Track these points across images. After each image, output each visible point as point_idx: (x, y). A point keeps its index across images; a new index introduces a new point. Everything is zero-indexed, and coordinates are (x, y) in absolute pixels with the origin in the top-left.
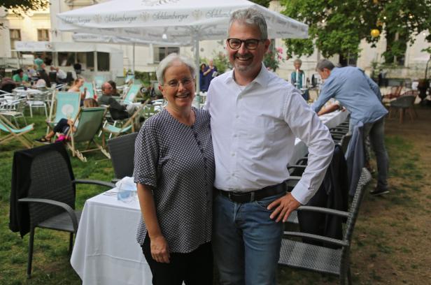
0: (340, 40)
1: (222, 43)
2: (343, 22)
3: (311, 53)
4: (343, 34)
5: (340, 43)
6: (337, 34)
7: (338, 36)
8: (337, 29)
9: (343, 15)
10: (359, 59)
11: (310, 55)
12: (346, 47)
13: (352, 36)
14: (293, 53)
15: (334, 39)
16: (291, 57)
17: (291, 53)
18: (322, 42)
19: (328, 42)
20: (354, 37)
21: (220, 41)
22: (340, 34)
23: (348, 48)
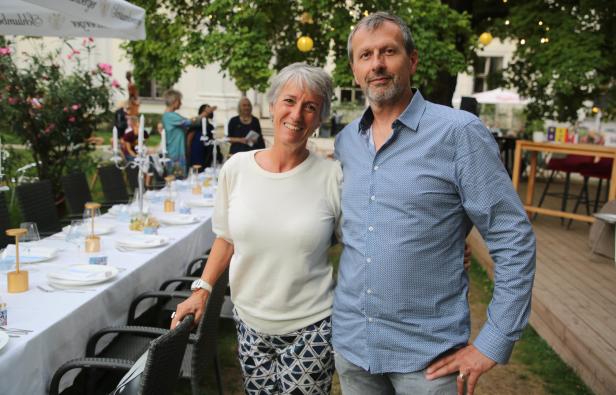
23: (244, 67)
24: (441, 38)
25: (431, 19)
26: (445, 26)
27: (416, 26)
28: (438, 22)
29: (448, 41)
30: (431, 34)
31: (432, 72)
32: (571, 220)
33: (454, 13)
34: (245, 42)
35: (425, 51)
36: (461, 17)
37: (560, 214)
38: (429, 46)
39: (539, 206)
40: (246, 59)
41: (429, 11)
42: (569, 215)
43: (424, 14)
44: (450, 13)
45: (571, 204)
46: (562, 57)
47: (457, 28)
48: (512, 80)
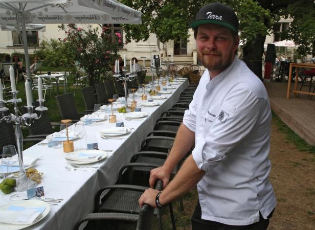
0: (171, 26)
1: (62, 27)
2: (172, 11)
3: (147, 38)
4: (173, 21)
5: (170, 29)
6: (168, 21)
7: (168, 23)
8: (168, 17)
9: (173, 4)
10: (188, 43)
11: (146, 39)
12: (176, 32)
13: (181, 24)
14: (131, 37)
15: (166, 26)
16: (130, 41)
17: (129, 37)
18: (155, 28)
19: (161, 28)
20: (182, 25)
21: (60, 25)
22: (171, 21)
23: (178, 34)
24: (258, 21)
25: (254, 13)
26: (259, 15)
27: (248, 15)
28: (257, 14)
29: (261, 22)
30: (254, 19)
31: (255, 35)
32: (312, 95)
33: (263, 10)
34: (178, 23)
35: (252, 26)
36: (266, 11)
37: (308, 93)
38: (253, 24)
39: (300, 90)
40: (179, 31)
41: (253, 9)
42: (311, 94)
43: (251, 10)
44: (261, 9)
45: (312, 89)
46: (309, 27)
47: (264, 16)
48: (291, 36)
